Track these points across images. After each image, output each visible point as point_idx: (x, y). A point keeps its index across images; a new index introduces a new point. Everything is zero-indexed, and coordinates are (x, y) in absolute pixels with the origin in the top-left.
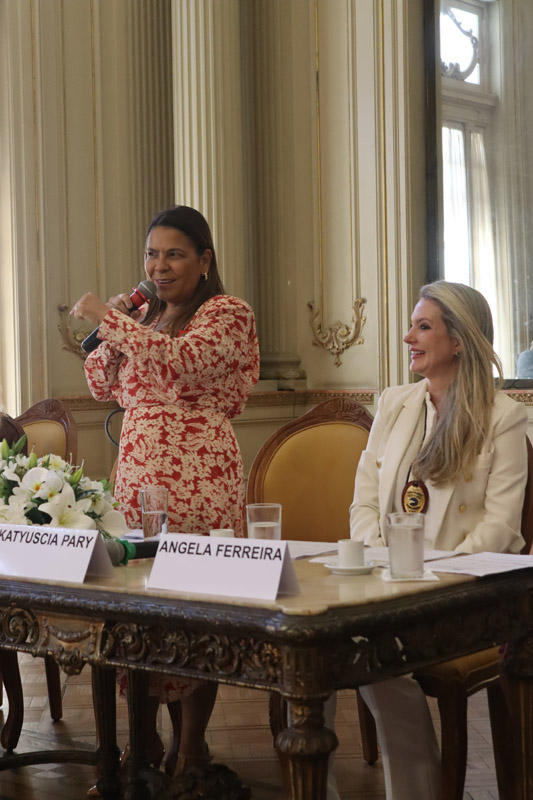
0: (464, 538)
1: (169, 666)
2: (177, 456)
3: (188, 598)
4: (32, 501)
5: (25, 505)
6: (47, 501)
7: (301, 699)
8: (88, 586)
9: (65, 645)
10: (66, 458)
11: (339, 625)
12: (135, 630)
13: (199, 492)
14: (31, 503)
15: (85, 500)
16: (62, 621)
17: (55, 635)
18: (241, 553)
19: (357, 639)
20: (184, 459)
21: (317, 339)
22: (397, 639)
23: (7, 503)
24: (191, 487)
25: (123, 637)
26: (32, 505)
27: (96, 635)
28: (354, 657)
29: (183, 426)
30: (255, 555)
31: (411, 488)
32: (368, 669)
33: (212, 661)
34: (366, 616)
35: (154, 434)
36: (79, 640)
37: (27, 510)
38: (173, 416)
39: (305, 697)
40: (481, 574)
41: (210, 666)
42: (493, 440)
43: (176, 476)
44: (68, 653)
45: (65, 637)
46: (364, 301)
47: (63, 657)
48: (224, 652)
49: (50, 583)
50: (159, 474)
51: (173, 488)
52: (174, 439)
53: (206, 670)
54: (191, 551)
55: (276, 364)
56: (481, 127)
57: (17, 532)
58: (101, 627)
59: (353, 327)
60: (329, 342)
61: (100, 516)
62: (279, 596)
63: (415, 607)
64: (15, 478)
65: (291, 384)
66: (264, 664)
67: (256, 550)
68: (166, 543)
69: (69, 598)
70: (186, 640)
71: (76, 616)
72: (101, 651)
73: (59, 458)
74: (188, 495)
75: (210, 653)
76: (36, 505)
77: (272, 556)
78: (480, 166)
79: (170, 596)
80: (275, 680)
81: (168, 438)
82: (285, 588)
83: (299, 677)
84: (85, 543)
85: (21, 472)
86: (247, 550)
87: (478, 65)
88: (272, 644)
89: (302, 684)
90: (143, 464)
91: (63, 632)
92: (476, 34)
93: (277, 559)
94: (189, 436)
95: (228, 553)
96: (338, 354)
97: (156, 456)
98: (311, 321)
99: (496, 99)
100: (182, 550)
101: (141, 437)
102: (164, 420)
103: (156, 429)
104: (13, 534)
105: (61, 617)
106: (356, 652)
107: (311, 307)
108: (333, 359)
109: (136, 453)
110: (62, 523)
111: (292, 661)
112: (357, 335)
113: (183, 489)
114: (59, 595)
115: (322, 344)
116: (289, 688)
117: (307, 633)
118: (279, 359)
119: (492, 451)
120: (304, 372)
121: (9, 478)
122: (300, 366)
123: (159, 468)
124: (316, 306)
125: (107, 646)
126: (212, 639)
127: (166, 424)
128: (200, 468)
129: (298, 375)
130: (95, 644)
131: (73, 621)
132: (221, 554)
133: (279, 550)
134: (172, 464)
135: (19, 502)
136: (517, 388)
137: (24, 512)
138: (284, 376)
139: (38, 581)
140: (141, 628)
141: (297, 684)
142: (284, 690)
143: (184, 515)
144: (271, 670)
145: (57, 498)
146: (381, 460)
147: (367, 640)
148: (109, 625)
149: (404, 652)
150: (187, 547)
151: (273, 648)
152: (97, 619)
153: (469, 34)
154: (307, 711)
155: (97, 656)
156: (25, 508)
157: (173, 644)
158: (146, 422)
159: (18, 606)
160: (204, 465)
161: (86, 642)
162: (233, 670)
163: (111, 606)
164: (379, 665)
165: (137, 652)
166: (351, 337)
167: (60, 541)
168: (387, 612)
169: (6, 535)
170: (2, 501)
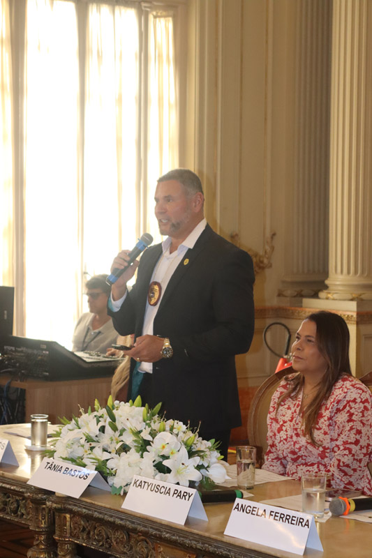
3: (248, 547)
4: (159, 456)
5: (153, 459)
6: (168, 458)
8: (186, 529)
14: (157, 458)
15: (195, 458)
18: (284, 519)
23: (142, 457)
26: (159, 460)
30: (293, 522)
37: (155, 463)
49: (163, 523)
54: (254, 512)
57: (145, 482)
64: (149, 438)
67: (294, 518)
68: (238, 504)
69: (174, 535)
71: (178, 548)
76: (161, 460)
77: (304, 524)
79: (237, 544)
84: (187, 497)
85: (153, 434)
86: (288, 517)
93: (306, 527)
95: (276, 518)
100: (248, 511)
104: (143, 483)
114: (167, 533)
121: (145, 438)
131: (177, 551)
132: (272, 517)
133: (308, 521)
135: (150, 457)
137: (152, 464)
139: (155, 520)
150: (251, 509)
159: (143, 536)
163: (199, 546)
167: (172, 493)
169: (138, 483)
170: (138, 455)
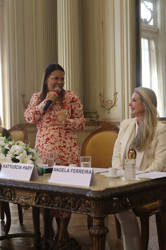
0: (148, 167)
1: (56, 207)
2: (64, 140)
3: (62, 186)
4: (13, 155)
5: (11, 157)
6: (18, 155)
7: (97, 217)
8: (31, 182)
9: (24, 200)
10: (24, 142)
11: (109, 194)
12: (46, 196)
13: (71, 151)
14: (13, 156)
15: (30, 155)
16: (23, 193)
17: (21, 197)
18: (78, 172)
19: (115, 199)
20: (67, 141)
21: (102, 105)
22: (127, 199)
23: (6, 156)
24: (69, 149)
25: (42, 198)
26: (13, 157)
27: (33, 197)
28: (114, 204)
29: (65, 131)
30: (83, 172)
31: (131, 151)
32: (118, 208)
33: (70, 205)
34: (118, 191)
35: (57, 134)
36: (28, 199)
37: (12, 158)
38: (62, 128)
39: (98, 216)
40: (153, 178)
41: (69, 207)
42: (157, 136)
43: (64, 147)
44: (25, 203)
45: (24, 198)
46: (117, 93)
47: (23, 204)
48: (73, 202)
49: (19, 181)
50: (59, 147)
51: (64, 150)
52: (63, 135)
53: (68, 208)
54: (63, 171)
55: (90, 113)
56: (153, 38)
57: (9, 165)
58: (35, 195)
59: (113, 101)
60: (106, 106)
61: (35, 160)
62: (90, 185)
63: (133, 189)
64: (8, 148)
65: (94, 119)
66: (86, 206)
67: (83, 171)
68: (55, 168)
69: (25, 185)
70: (61, 199)
71: (27, 191)
72: (35, 202)
73: (22, 142)
74: (69, 152)
75: (69, 203)
76: (15, 157)
77: (88, 172)
78: (153, 51)
79: (57, 185)
80: (89, 211)
81: (61, 135)
82: (92, 183)
83: (97, 210)
84: (30, 169)
85: (10, 146)
86: (80, 171)
87: (152, 19)
88: (88, 200)
89: (98, 213)
90: (54, 144)
91: (23, 196)
92: (152, 9)
93: (90, 173)
94: (67, 134)
95: (74, 172)
96: (109, 110)
97: (58, 141)
98: (100, 100)
99: (158, 30)
100: (60, 171)
101: (52, 135)
102: (59, 130)
103: (57, 133)
104: (8, 166)
105: (22, 192)
106: (114, 203)
107: (100, 95)
108: (107, 111)
109: (51, 140)
110: (23, 162)
111: (95, 205)
112: (115, 104)
113: (67, 150)
114: (22, 185)
115: (104, 106)
116: (93, 214)
117: (99, 197)
118: (91, 111)
119: (157, 139)
120: (98, 115)
121: (6, 148)
122: (97, 113)
123: (59, 145)
124: (102, 95)
125: (37, 201)
126: (70, 199)
127: (60, 131)
128: (71, 143)
129: (96, 116)
130: (33, 200)
131: (26, 193)
132: (72, 172)
133: (90, 171)
134: (63, 143)
135: (10, 156)
136: (165, 120)
137: (11, 159)
138: (92, 116)
139: (15, 180)
140: (47, 195)
141: (96, 213)
142: (92, 214)
143: (68, 158)
144: (88, 208)
145: (21, 155)
146: (121, 142)
147: (118, 199)
148: (38, 194)
149: (129, 203)
150: (62, 170)
151: (88, 201)
152: (34, 192)
153: (150, 9)
154: (99, 221)
155: (34, 204)
156: (11, 158)
157: (57, 200)
158: (53, 131)
159: (9, 188)
160: (72, 142)
161: (30, 199)
162: (76, 208)
163: (38, 188)
164: (122, 207)
165: (46, 203)
166: (113, 104)
167: (22, 168)
168: (124, 190)
169: (5, 166)
170: (4, 155)
